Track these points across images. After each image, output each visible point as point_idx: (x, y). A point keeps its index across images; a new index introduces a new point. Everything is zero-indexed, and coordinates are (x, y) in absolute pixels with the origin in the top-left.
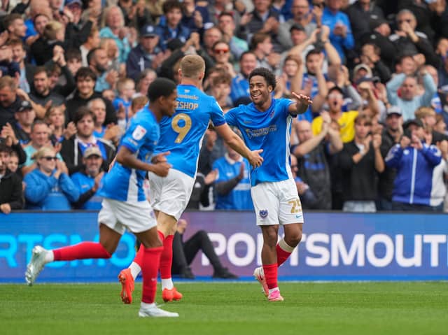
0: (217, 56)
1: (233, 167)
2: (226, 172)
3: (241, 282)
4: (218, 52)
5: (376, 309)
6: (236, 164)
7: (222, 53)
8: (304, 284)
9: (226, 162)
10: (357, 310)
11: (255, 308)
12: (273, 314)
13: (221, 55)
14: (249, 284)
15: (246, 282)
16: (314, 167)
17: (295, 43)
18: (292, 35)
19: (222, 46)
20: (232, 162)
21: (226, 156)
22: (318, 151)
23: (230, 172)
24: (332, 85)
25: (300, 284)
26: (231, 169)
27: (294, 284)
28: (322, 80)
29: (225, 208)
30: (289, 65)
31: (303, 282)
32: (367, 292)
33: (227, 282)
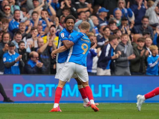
0: (6, 11)
1: (11, 56)
2: (9, 59)
3: (15, 104)
4: (6, 9)
5: (69, 114)
6: (12, 55)
7: (8, 10)
8: (41, 104)
9: (9, 55)
10: (62, 115)
11: (21, 114)
12: (28, 116)
13: (7, 11)
14: (18, 104)
15: (17, 104)
16: (44, 57)
17: (35, 6)
18: (34, 3)
19: (8, 7)
20: (11, 54)
21: (9, 52)
22: (46, 51)
23: (10, 58)
24: (52, 23)
25: (39, 104)
26: (11, 57)
27: (36, 104)
28: (48, 21)
29: (8, 73)
30: (34, 15)
31: (40, 103)
32: (66, 108)
33: (10, 104)
